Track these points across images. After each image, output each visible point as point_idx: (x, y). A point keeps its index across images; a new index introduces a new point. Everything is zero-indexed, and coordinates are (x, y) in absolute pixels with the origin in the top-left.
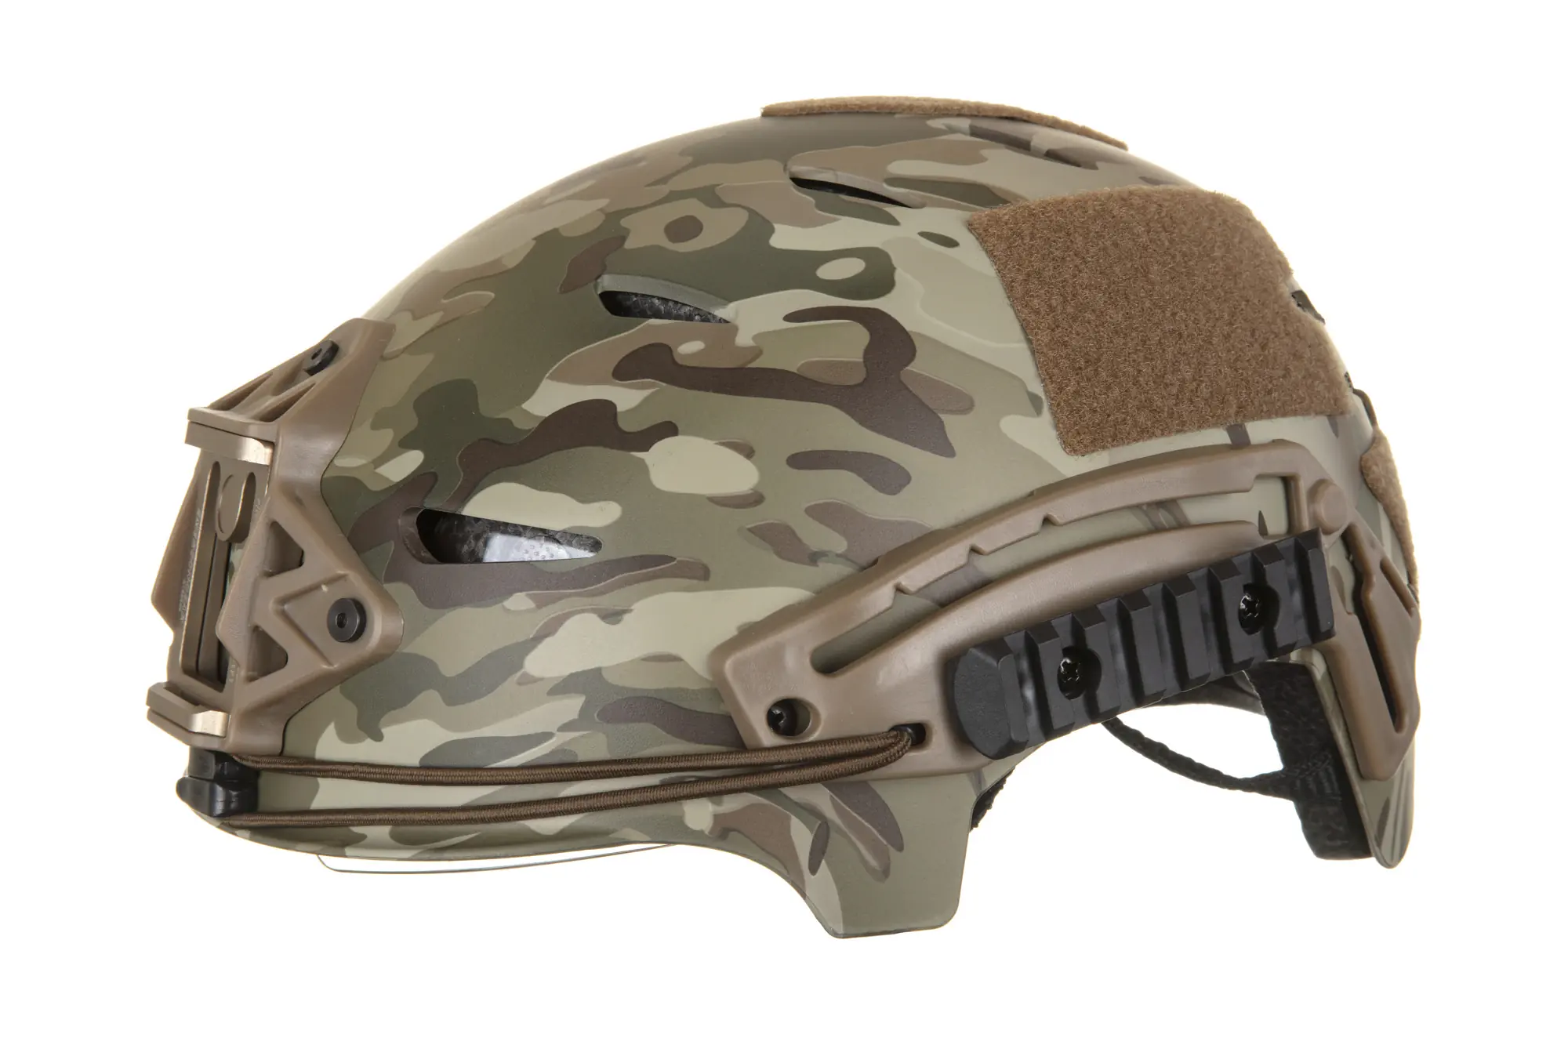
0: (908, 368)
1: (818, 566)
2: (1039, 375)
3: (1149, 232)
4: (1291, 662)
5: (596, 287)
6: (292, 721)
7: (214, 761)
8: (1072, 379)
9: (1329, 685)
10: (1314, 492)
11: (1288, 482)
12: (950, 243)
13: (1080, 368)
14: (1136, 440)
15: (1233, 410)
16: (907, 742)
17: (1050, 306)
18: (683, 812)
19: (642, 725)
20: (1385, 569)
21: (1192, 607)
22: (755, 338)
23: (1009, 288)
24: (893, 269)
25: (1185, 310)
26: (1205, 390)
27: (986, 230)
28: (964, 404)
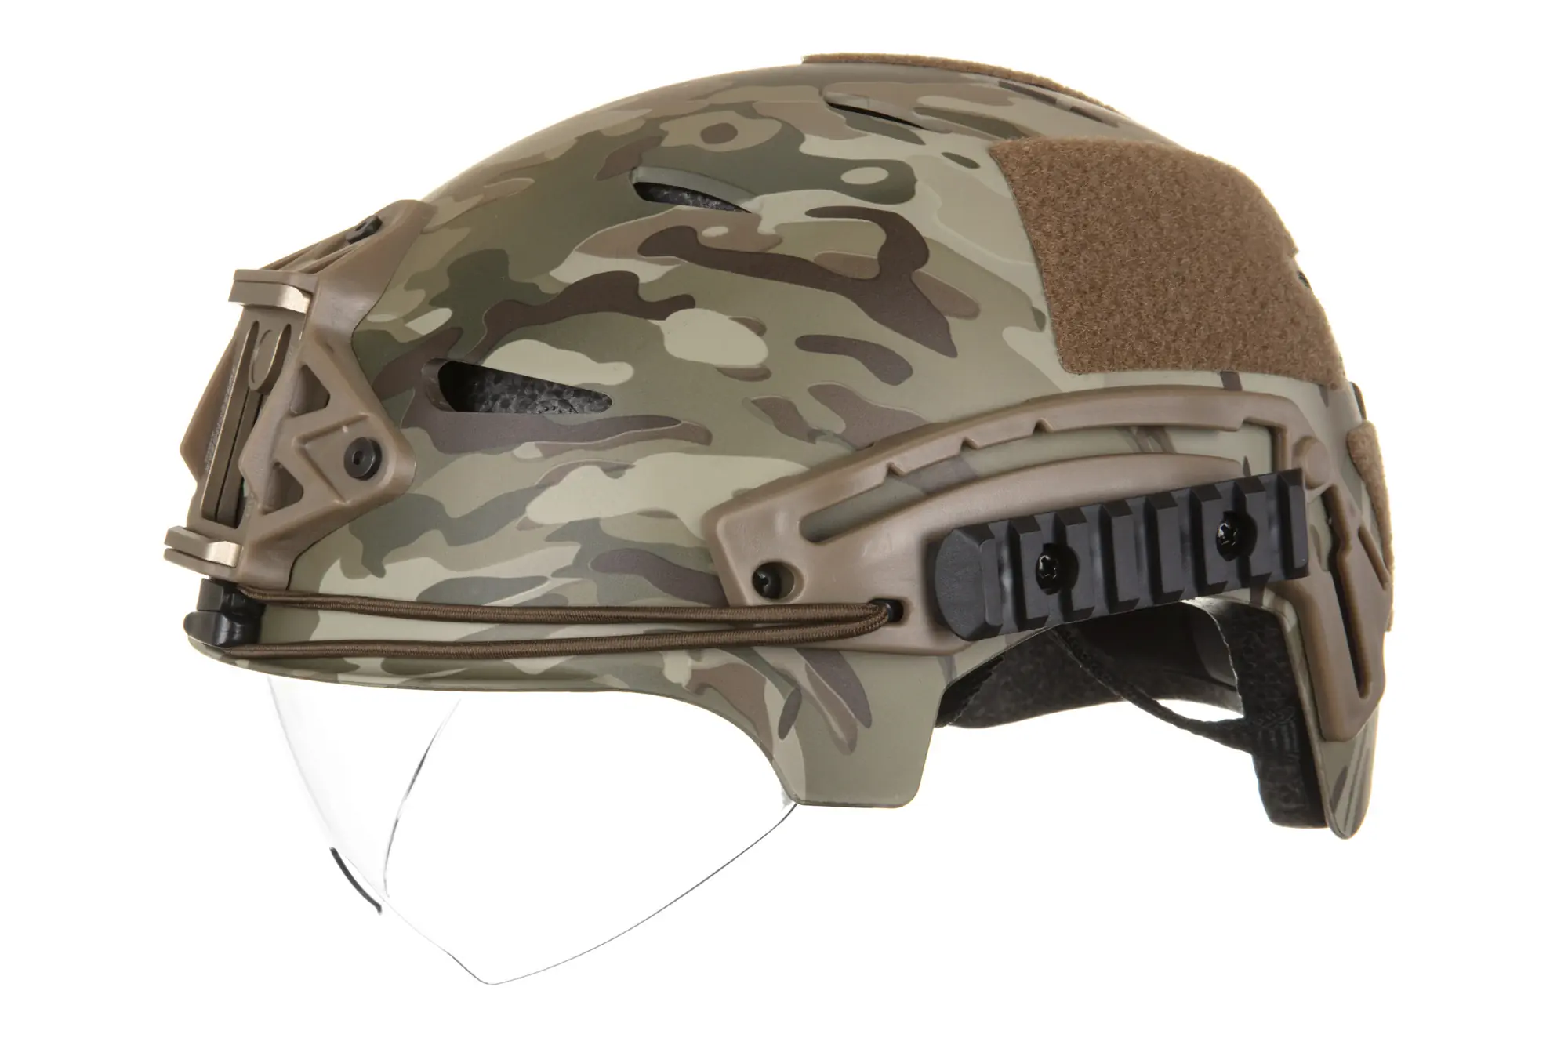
0: (921, 270)
1: (815, 443)
2: (1045, 294)
3: (1162, 183)
4: (1263, 608)
5: (631, 176)
6: (301, 557)
7: (223, 593)
8: (1076, 301)
9: (1298, 636)
10: (1299, 448)
11: (1275, 432)
12: (972, 165)
13: (1085, 293)
14: (1132, 368)
15: (1228, 357)
16: (885, 615)
17: (1061, 232)
18: (663, 664)
19: (632, 576)
20: (1362, 535)
21: (1172, 525)
22: (777, 228)
23: (1023, 210)
24: (914, 181)
25: (1191, 257)
26: (1203, 332)
27: (1007, 157)
28: (971, 311)
